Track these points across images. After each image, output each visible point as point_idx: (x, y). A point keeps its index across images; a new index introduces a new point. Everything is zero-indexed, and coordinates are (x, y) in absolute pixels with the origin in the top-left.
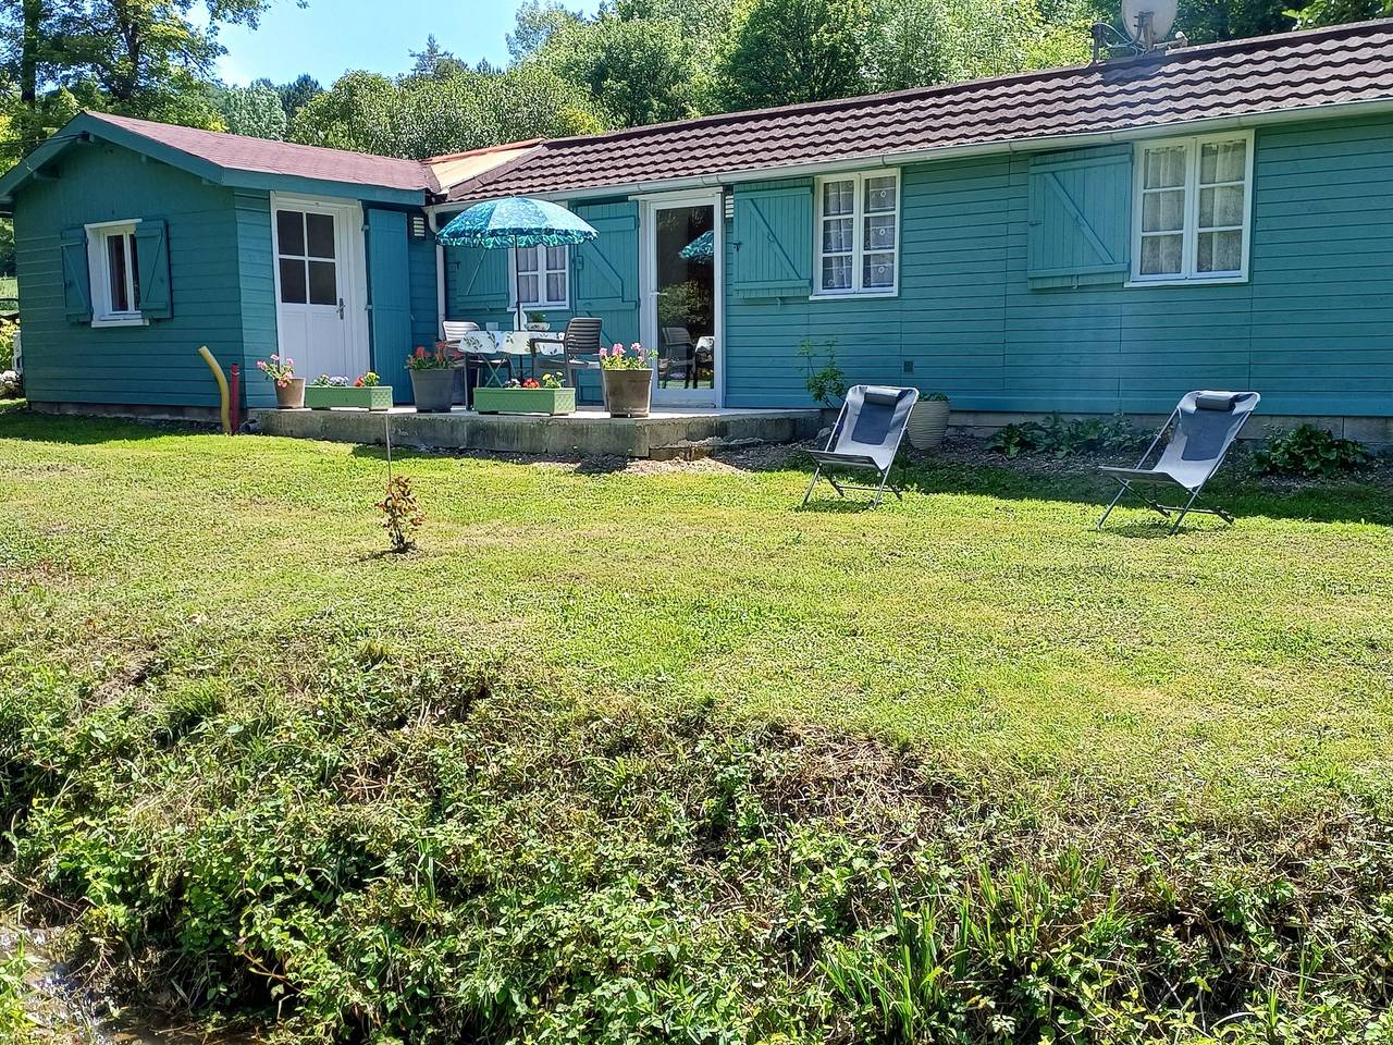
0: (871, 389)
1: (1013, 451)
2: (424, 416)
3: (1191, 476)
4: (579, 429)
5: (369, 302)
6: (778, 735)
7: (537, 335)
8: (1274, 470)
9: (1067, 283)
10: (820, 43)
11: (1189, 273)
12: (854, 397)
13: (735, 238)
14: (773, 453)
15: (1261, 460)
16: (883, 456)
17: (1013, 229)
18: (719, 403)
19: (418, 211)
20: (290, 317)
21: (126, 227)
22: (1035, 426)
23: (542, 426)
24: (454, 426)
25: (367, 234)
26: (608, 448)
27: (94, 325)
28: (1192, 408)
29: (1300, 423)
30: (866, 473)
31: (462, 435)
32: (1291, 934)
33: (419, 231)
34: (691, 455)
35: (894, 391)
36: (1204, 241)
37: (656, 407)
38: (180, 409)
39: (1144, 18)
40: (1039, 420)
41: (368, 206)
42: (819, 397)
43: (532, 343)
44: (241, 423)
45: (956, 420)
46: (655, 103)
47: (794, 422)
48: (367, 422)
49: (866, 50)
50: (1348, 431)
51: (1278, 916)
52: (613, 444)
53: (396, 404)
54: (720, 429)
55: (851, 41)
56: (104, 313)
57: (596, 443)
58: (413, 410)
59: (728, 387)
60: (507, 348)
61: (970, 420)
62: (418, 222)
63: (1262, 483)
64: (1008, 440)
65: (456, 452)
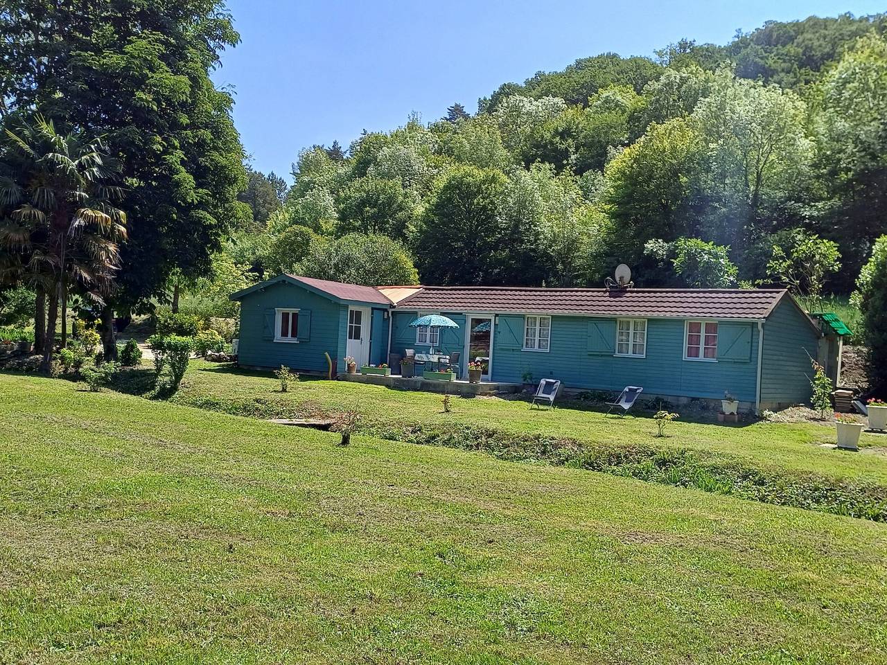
0: (548, 380)
1: (582, 399)
2: (405, 379)
3: (626, 406)
4: (458, 385)
5: (371, 339)
6: (553, 438)
7: (441, 356)
8: (649, 408)
9: (598, 353)
10: (478, 204)
11: (630, 354)
12: (543, 382)
13: (499, 330)
14: (512, 396)
15: (646, 405)
16: (552, 398)
17: (583, 337)
18: (490, 379)
19: (386, 310)
20: (351, 344)
21: (291, 311)
22: (588, 393)
23: (448, 384)
24: (416, 382)
25: (372, 318)
26: (469, 392)
27: (275, 341)
28: (628, 390)
29: (656, 396)
30: (545, 402)
31: (419, 385)
32: (627, 458)
33: (386, 317)
34: (491, 395)
35: (554, 381)
36: (634, 345)
37: (482, 381)
38: (308, 371)
39: (621, 278)
40: (589, 391)
41: (373, 309)
42: (525, 380)
43: (439, 359)
44: (335, 377)
45: (565, 390)
46: (391, 221)
47: (516, 387)
48: (383, 379)
49: (500, 208)
50: (669, 399)
51: (625, 456)
52: (470, 390)
53: (392, 374)
54: (497, 388)
55: (492, 202)
56: (278, 337)
57: (465, 390)
58: (401, 376)
59: (492, 375)
60: (432, 360)
61: (569, 390)
62: (386, 313)
63: (646, 411)
64: (581, 396)
65: (416, 390)
